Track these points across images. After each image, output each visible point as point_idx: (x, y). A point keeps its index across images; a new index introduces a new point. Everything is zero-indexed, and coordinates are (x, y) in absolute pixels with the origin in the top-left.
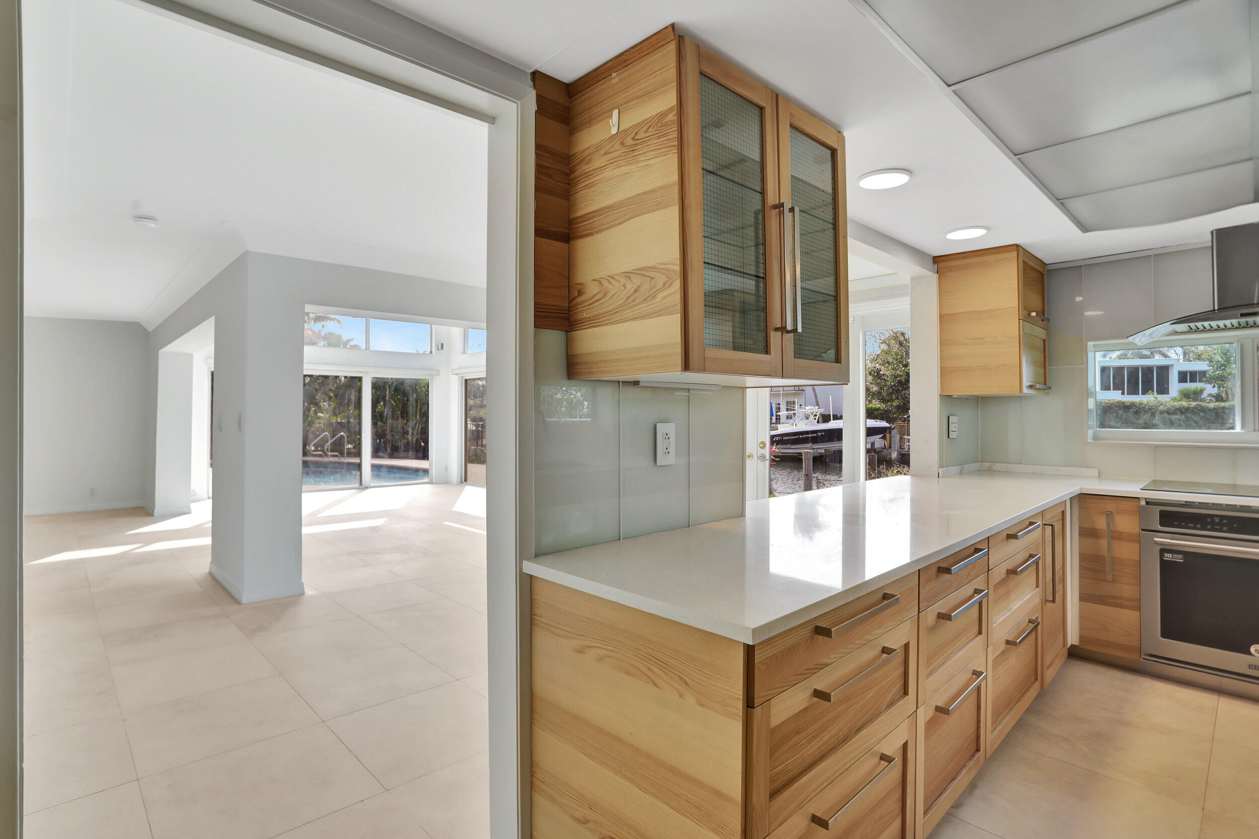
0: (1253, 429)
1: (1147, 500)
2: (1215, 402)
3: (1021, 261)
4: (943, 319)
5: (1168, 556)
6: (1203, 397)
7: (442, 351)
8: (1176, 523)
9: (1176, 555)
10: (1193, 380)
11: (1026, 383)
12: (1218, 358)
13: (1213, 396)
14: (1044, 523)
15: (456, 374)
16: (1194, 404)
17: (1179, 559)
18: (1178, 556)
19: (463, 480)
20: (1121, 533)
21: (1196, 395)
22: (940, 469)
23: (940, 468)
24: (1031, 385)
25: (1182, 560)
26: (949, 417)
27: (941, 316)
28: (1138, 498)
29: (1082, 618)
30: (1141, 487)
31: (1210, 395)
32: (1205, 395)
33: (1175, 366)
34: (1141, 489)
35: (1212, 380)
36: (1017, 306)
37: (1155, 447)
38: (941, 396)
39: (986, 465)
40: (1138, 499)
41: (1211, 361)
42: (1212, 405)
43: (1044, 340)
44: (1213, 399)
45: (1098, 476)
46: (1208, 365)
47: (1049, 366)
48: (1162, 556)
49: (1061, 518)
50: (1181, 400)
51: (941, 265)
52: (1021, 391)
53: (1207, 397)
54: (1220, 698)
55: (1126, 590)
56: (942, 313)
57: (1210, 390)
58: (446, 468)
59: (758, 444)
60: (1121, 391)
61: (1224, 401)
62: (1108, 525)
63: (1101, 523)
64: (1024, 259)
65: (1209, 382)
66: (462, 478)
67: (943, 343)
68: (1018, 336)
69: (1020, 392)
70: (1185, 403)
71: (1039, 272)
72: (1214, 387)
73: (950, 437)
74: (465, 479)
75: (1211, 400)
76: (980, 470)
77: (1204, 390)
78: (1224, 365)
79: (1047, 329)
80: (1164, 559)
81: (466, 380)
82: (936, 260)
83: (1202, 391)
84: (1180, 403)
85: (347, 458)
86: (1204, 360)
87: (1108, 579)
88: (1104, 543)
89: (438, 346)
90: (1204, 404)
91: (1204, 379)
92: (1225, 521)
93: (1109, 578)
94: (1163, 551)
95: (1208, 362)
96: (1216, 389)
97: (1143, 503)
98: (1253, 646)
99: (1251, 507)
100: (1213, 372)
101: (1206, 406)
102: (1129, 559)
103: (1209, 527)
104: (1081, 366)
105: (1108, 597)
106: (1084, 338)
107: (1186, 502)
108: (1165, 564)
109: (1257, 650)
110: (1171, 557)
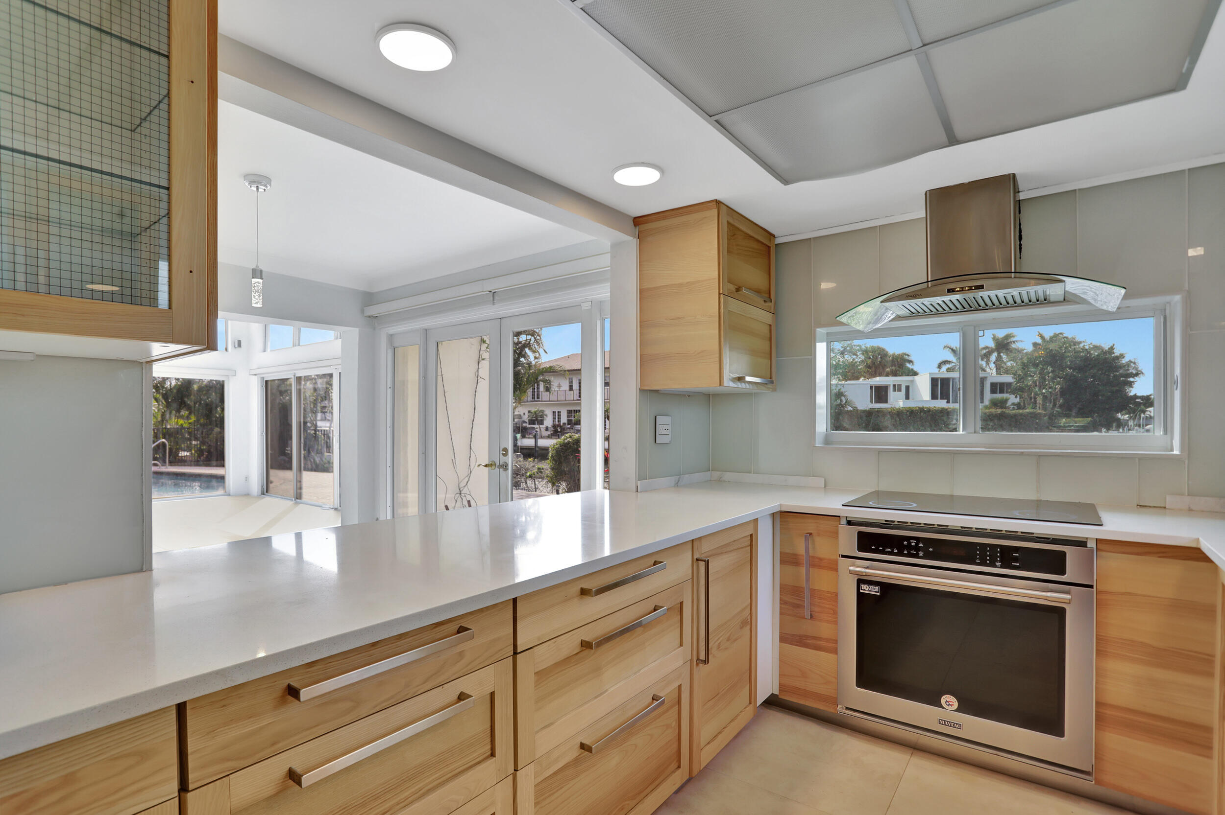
0: (973, 432)
1: (848, 519)
2: (1017, 410)
3: (724, 222)
4: (644, 294)
5: (865, 588)
6: (1007, 405)
7: (239, 349)
8: (873, 548)
9: (872, 587)
10: (1002, 392)
11: (729, 375)
12: (1020, 372)
13: (1015, 405)
14: (695, 557)
15: (256, 375)
16: (999, 411)
17: (875, 590)
18: (875, 587)
19: (265, 491)
20: (821, 559)
21: (1002, 404)
22: (639, 482)
23: (639, 480)
24: (739, 377)
25: (878, 592)
26: (656, 417)
27: (642, 291)
28: (839, 516)
29: (784, 662)
30: (843, 503)
31: (1013, 404)
32: (1009, 403)
33: (988, 379)
34: (843, 505)
35: (1016, 391)
36: (717, 276)
37: (879, 451)
38: (642, 391)
39: (716, 474)
40: (839, 518)
41: (1015, 375)
42: (1013, 412)
43: (770, 325)
44: (1015, 407)
45: (823, 486)
46: (1013, 378)
48: (858, 587)
49: (749, 543)
50: (991, 408)
51: (643, 227)
52: (721, 383)
53: (1011, 405)
54: (912, 758)
55: (824, 629)
56: (642, 288)
57: (1013, 399)
58: (246, 478)
59: (501, 450)
60: (946, 400)
61: (1023, 409)
62: (807, 549)
63: (800, 547)
64: (729, 220)
65: (1013, 393)
66: (264, 489)
67: (644, 324)
68: (718, 315)
69: (720, 385)
70: (993, 410)
71: (767, 246)
72: (1016, 397)
73: (657, 442)
74: (266, 489)
75: (1014, 407)
76: (711, 480)
77: (1009, 399)
78: (1022, 378)
79: (775, 313)
80: (861, 591)
81: (266, 382)
82: (638, 221)
83: (1006, 400)
84: (991, 410)
85: (170, 467)
87: (806, 617)
88: (803, 571)
89: (235, 343)
90: (1007, 411)
91: (1010, 390)
92: (921, 545)
93: (808, 614)
94: (860, 582)
95: (1013, 376)
96: (1018, 399)
97: (844, 522)
98: (944, 697)
99: (947, 526)
100: (1016, 384)
101: (1008, 413)
102: (828, 592)
103: (905, 552)
104: (809, 357)
105: (807, 637)
106: (813, 324)
107: (886, 521)
108: (861, 598)
109: (948, 702)
110: (867, 589)
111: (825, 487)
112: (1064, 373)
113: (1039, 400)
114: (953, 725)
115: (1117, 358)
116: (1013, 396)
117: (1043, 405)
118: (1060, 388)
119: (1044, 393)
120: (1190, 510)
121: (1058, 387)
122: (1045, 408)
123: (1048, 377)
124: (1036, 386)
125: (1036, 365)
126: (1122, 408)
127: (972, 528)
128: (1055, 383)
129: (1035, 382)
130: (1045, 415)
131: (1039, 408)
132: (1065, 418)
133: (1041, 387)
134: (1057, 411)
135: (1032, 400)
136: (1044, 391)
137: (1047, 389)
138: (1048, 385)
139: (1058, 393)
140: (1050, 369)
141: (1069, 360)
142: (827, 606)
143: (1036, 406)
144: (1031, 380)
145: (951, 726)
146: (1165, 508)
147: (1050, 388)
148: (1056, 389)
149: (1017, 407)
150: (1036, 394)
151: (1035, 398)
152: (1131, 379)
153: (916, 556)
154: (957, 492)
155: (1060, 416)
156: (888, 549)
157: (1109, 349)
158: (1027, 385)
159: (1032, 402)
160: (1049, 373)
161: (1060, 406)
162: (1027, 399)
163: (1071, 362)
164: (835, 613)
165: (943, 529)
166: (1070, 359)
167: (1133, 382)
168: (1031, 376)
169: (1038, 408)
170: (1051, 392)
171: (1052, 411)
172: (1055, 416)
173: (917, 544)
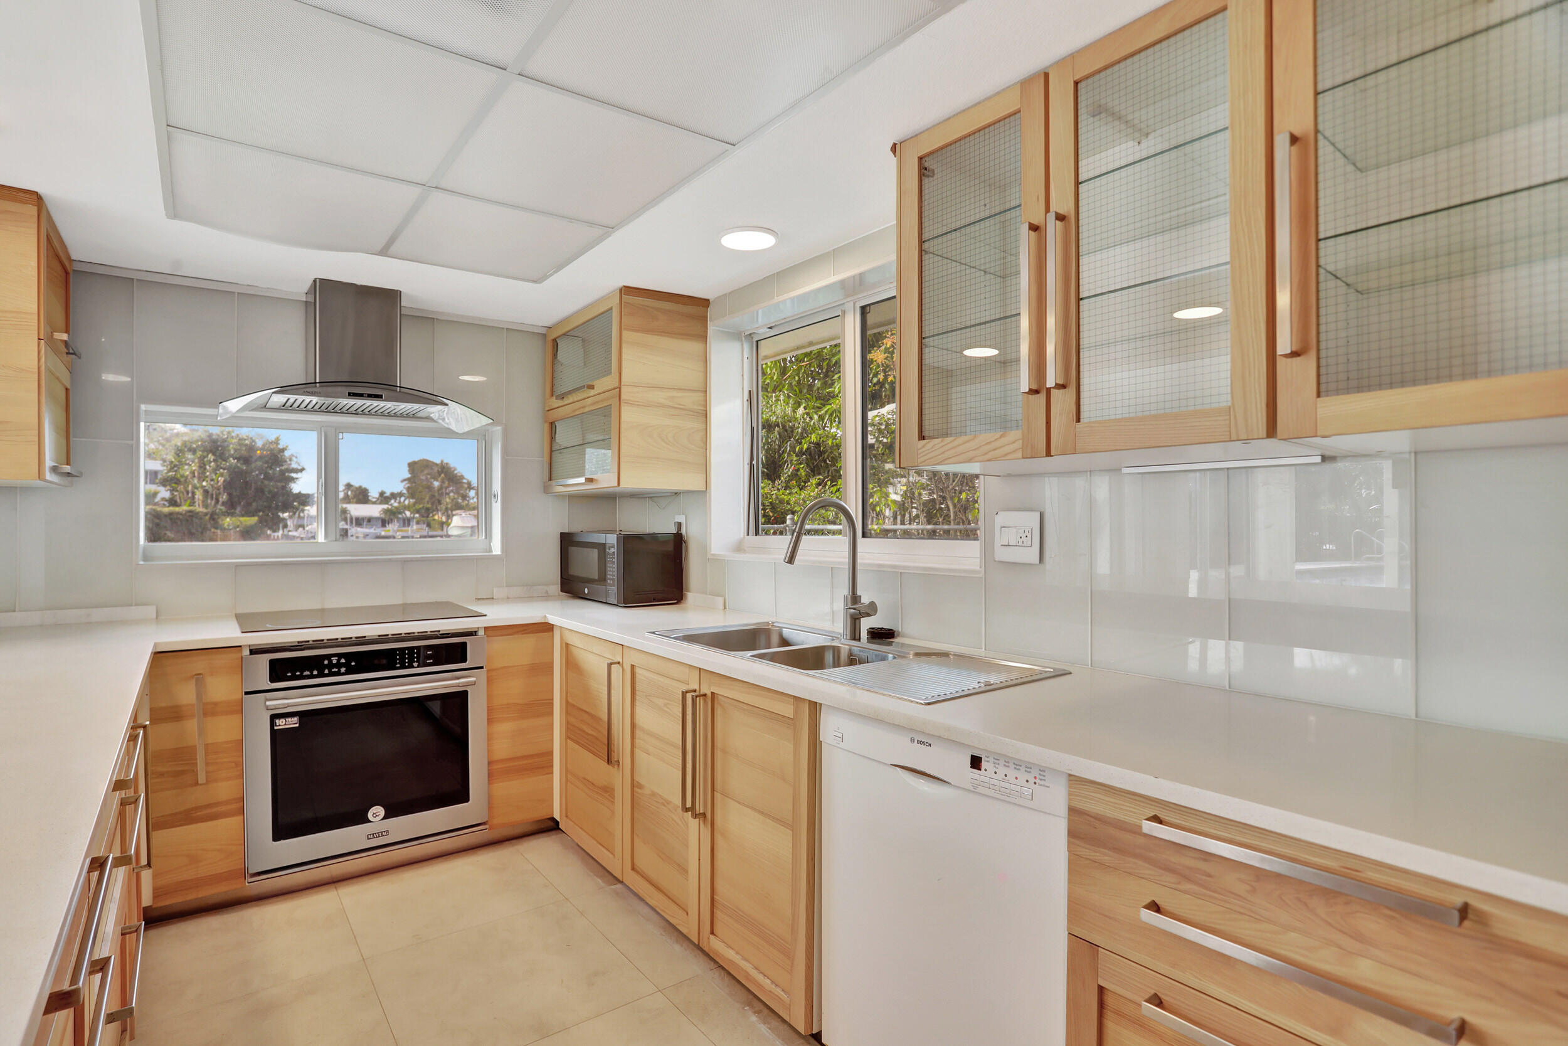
1: (251, 648)
2: (169, 506)
8: (289, 674)
9: (290, 719)
11: (49, 462)
13: (166, 501)
17: (293, 723)
18: (293, 719)
20: (216, 704)
24: (54, 466)
25: (296, 724)
28: (240, 646)
31: (163, 499)
32: (158, 499)
37: (236, 566)
40: (240, 648)
42: (166, 510)
43: (68, 390)
44: (166, 503)
45: (155, 617)
47: (73, 437)
48: (272, 724)
52: (40, 475)
54: (339, 891)
55: (226, 791)
62: (199, 696)
63: (186, 695)
68: (37, 370)
69: (40, 478)
72: (167, 490)
77: (156, 493)
78: (175, 466)
79: (71, 371)
80: (275, 728)
86: (155, 459)
87: (200, 781)
88: (191, 726)
91: (160, 481)
92: (343, 661)
93: (202, 778)
94: (274, 718)
95: (161, 462)
97: (246, 652)
98: (370, 810)
99: (365, 637)
100: (167, 473)
101: (160, 511)
102: (227, 742)
103: (326, 671)
104: (130, 442)
105: (197, 809)
106: (135, 397)
107: (298, 642)
108: (276, 736)
109: (374, 814)
110: (284, 723)
111: (157, 618)
112: (228, 464)
113: (199, 495)
114: (381, 834)
115: (283, 450)
116: (162, 489)
117: (203, 502)
118: (224, 481)
119: (205, 487)
120: (508, 598)
121: (221, 479)
122: (206, 506)
123: (210, 466)
124: (194, 476)
125: (194, 451)
126: (286, 507)
127: (401, 634)
128: (217, 475)
129: (193, 473)
130: (206, 514)
131: (199, 505)
132: (230, 517)
133: (202, 478)
134: (220, 509)
135: (190, 495)
136: (204, 484)
137: (207, 481)
138: (209, 477)
139: (222, 487)
140: (211, 457)
141: (233, 448)
142: (225, 760)
143: (194, 503)
144: (188, 469)
145: (379, 836)
146: (493, 598)
147: (212, 480)
148: (218, 482)
149: (169, 503)
150: (195, 487)
151: (193, 494)
152: (294, 475)
153: (339, 674)
154: (329, 605)
155: (225, 515)
156: (307, 673)
157: (275, 439)
158: (182, 476)
159: (189, 498)
160: (210, 462)
161: (223, 504)
162: (183, 493)
163: (236, 450)
164: (239, 765)
165: (362, 641)
166: (235, 446)
167: (297, 479)
168: (188, 464)
169: (197, 506)
170: (212, 486)
171: (215, 509)
172: (218, 515)
173: (338, 661)
